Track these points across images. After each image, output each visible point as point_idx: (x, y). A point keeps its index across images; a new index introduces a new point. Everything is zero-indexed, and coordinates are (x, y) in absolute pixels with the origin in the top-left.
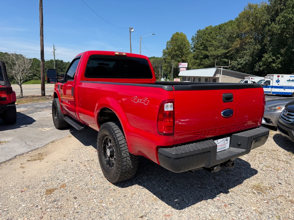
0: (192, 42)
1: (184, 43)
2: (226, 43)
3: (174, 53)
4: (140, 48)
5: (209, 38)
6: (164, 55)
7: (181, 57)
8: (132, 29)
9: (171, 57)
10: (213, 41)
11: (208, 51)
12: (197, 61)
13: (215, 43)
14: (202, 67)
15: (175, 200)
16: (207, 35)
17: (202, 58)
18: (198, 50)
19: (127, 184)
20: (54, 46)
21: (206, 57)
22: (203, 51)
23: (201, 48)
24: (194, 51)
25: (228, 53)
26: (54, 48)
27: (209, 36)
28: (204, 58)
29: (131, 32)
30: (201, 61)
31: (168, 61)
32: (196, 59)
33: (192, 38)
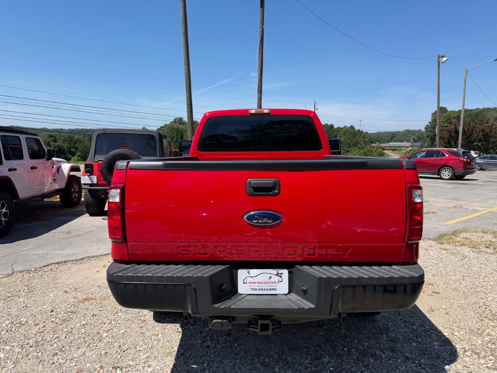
4: (465, 90)
8: (443, 57)
15: (193, 366)
19: (168, 319)
20: (315, 103)
26: (315, 107)
29: (441, 63)
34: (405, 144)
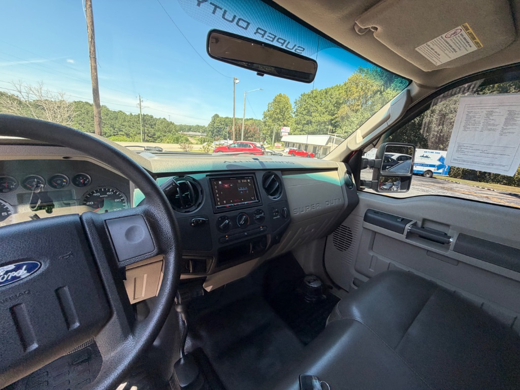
1: (286, 107)
2: (331, 109)
3: (276, 116)
6: (265, 117)
7: (282, 120)
10: (318, 107)
11: (311, 116)
12: (299, 127)
13: (320, 109)
16: (312, 99)
17: (305, 124)
18: (301, 115)
21: (309, 123)
22: (306, 117)
23: (304, 113)
24: (296, 115)
25: (332, 120)
27: (314, 100)
28: (307, 124)
30: (303, 127)
31: (269, 124)
32: (298, 124)
33: (295, 101)
34: (197, 133)
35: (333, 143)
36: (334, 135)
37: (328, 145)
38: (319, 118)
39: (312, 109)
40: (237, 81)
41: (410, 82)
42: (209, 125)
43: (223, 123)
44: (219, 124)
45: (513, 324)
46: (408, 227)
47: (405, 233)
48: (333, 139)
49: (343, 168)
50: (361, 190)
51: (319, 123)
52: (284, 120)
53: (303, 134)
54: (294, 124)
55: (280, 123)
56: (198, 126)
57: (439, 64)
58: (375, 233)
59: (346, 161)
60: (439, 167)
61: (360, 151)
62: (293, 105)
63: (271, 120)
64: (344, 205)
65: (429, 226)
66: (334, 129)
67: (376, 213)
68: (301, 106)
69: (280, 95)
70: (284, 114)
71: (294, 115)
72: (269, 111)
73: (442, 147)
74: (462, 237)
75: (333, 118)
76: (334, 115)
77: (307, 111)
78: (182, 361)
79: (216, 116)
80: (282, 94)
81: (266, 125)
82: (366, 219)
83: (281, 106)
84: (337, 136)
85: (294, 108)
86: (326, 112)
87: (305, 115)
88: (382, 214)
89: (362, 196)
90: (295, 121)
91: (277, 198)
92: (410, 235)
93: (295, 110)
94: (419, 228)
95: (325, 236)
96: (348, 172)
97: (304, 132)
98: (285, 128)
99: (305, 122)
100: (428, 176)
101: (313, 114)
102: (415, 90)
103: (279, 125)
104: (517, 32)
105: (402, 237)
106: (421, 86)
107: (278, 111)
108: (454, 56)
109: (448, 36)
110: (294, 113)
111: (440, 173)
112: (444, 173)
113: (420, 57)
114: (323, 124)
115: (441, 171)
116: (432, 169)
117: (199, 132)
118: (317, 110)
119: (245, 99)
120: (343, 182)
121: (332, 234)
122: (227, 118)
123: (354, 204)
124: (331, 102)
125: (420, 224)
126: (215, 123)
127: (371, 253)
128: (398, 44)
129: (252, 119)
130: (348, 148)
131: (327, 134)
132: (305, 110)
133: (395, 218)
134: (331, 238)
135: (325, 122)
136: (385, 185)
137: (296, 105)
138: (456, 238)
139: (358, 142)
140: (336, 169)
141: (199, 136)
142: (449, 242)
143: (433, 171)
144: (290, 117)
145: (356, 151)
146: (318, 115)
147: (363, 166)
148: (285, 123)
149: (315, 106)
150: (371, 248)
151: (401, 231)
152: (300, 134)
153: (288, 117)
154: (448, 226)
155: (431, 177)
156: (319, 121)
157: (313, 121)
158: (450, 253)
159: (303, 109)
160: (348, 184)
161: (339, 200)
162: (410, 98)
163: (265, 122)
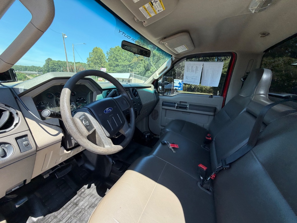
0: (107, 55)
1: (102, 55)
2: (129, 58)
3: (96, 61)
5: (118, 54)
6: (88, 62)
7: (100, 64)
9: (94, 64)
10: (121, 56)
11: (118, 62)
12: (111, 68)
13: (122, 58)
14: (116, 72)
16: (117, 52)
17: (115, 66)
18: (112, 61)
21: (117, 65)
22: (115, 62)
23: (114, 59)
24: (109, 61)
25: (131, 64)
27: (118, 53)
28: (117, 66)
30: (114, 68)
31: (92, 66)
32: (111, 66)
33: (107, 52)
34: (34, 72)
35: (132, 77)
36: (132, 73)
37: (130, 78)
38: (122, 63)
39: (118, 57)
40: (66, 36)
41: (172, 56)
42: (44, 66)
43: (56, 65)
44: (53, 66)
45: (203, 127)
46: (176, 105)
47: (176, 107)
48: (132, 75)
49: (152, 86)
50: (159, 95)
51: (124, 66)
52: (101, 64)
53: (115, 72)
54: (108, 66)
55: (100, 66)
56: (34, 67)
57: (179, 52)
58: (166, 109)
59: (153, 83)
60: (179, 87)
61: (157, 80)
62: (106, 55)
63: (93, 64)
64: (155, 100)
65: (182, 103)
66: (132, 69)
67: (166, 102)
68: (111, 56)
69: (96, 48)
70: (101, 60)
71: (107, 61)
72: (90, 58)
73: (179, 78)
74: (190, 105)
75: (130, 63)
76: (130, 62)
77: (115, 59)
78: (115, 163)
79: (49, 59)
80: (98, 47)
81: (90, 66)
82: (163, 105)
83: (98, 54)
84: (134, 73)
85: (106, 56)
86: (126, 59)
87: (114, 61)
88: (168, 102)
89: (160, 97)
90: (109, 64)
91: (137, 98)
92: (177, 107)
93: (108, 58)
94: (179, 105)
95: (148, 116)
96: (154, 88)
97: (115, 71)
98: (103, 68)
99: (115, 65)
100: (176, 91)
101: (119, 60)
102: (174, 59)
103: (99, 66)
104: (195, 47)
105: (175, 109)
106: (175, 57)
107: (97, 58)
108: (183, 51)
109: (181, 47)
110: (107, 60)
111: (180, 90)
112: (181, 89)
113: (175, 51)
114: (125, 67)
115: (180, 89)
116: (177, 88)
117: (36, 71)
118: (121, 58)
119: (73, 49)
120: (154, 92)
121: (151, 114)
122: (59, 61)
123: (158, 100)
124: (127, 54)
125: (179, 103)
126: (49, 65)
127: (166, 118)
128: (171, 48)
129: (79, 63)
130: (153, 78)
131: (129, 72)
132: (114, 58)
133: (172, 103)
134: (150, 116)
135: (126, 66)
136: (165, 93)
137: (108, 55)
138: (189, 105)
139: (157, 76)
140: (150, 87)
141: (36, 74)
142: (187, 107)
143: (177, 89)
144: (105, 62)
145: (156, 80)
146: (122, 61)
147: (158, 85)
148: (103, 65)
149: (119, 56)
150: (165, 116)
151: (174, 107)
152: (113, 73)
153: (104, 62)
154: (186, 102)
155: (177, 92)
156: (123, 65)
157: (120, 65)
158: (188, 110)
159: (112, 57)
160: (155, 92)
161: (153, 99)
162: (172, 61)
163: (89, 65)
